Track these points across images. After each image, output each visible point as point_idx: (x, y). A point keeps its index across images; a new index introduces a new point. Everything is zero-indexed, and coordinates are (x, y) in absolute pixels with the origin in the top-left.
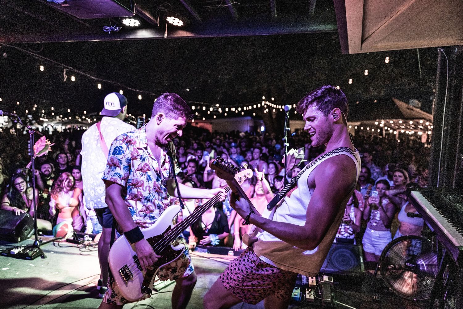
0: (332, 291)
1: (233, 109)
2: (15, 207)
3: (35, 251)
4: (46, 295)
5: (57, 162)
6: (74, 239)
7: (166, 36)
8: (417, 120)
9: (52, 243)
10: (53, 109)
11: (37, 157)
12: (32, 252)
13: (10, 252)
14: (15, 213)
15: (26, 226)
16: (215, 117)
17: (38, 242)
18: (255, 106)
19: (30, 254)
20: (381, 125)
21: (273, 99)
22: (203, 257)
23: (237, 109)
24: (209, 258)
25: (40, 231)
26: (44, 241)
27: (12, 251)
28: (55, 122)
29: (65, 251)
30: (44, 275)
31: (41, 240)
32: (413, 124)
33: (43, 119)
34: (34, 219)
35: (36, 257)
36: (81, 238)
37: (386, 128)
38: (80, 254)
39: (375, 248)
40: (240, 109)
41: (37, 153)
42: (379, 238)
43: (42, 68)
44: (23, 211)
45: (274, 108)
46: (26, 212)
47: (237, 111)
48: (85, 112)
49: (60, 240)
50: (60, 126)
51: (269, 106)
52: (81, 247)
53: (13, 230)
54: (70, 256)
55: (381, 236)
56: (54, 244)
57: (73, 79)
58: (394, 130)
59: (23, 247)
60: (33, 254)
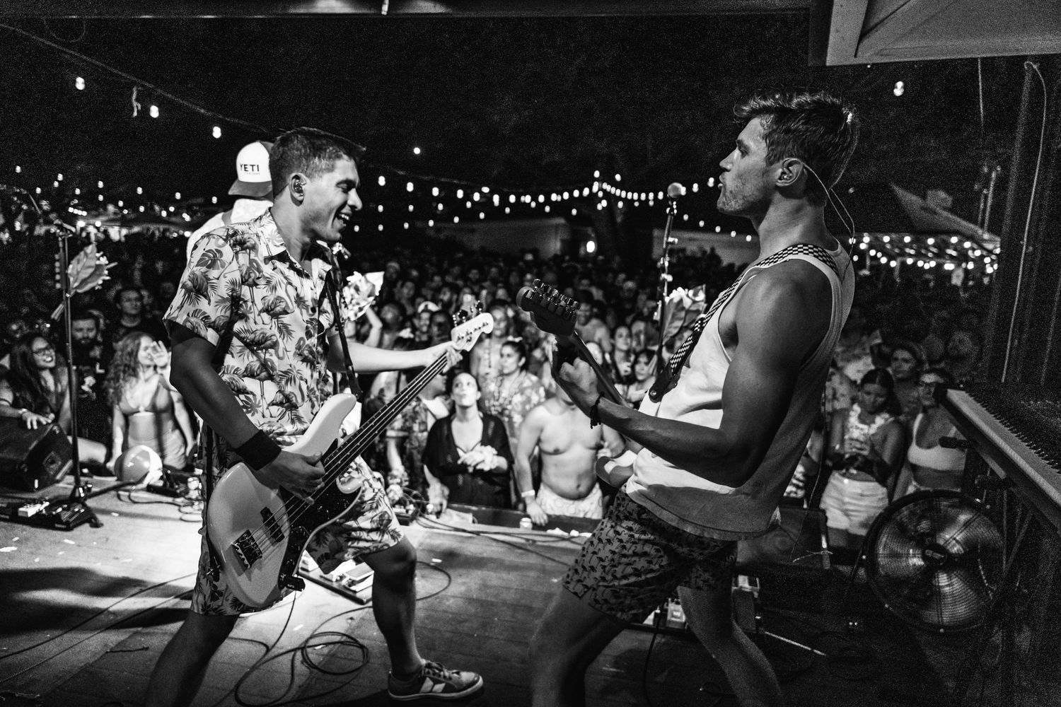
0: (758, 609)
1: (527, 199)
2: (24, 410)
3: (76, 510)
4: (107, 609)
5: (116, 308)
6: (165, 485)
7: (385, 8)
8: (944, 237)
9: (113, 493)
10: (101, 184)
11: (76, 294)
12: (69, 513)
13: (16, 512)
14: (25, 422)
15: (53, 453)
16: (482, 216)
17: (81, 490)
18: (576, 193)
19: (65, 516)
20: (863, 246)
21: (618, 177)
22: (464, 531)
23: (535, 199)
24: (478, 533)
25: (83, 465)
26: (95, 490)
27: (21, 509)
28: (104, 218)
29: (145, 513)
30: (99, 564)
31: (90, 486)
32: (934, 246)
33: (76, 211)
34: (70, 439)
35: (79, 523)
36: (181, 485)
37: (873, 253)
38: (181, 519)
39: (850, 519)
40: (541, 199)
41: (76, 284)
42: (859, 497)
43: (80, 84)
44: (43, 420)
45: (620, 198)
46: (50, 421)
47: (533, 204)
48: (178, 196)
49: (134, 487)
50: (117, 228)
51: (610, 192)
52: (182, 504)
53: (22, 463)
54: (156, 523)
55: (865, 493)
56: (119, 497)
57: (154, 112)
58: (891, 258)
59: (46, 501)
60: (70, 517)
